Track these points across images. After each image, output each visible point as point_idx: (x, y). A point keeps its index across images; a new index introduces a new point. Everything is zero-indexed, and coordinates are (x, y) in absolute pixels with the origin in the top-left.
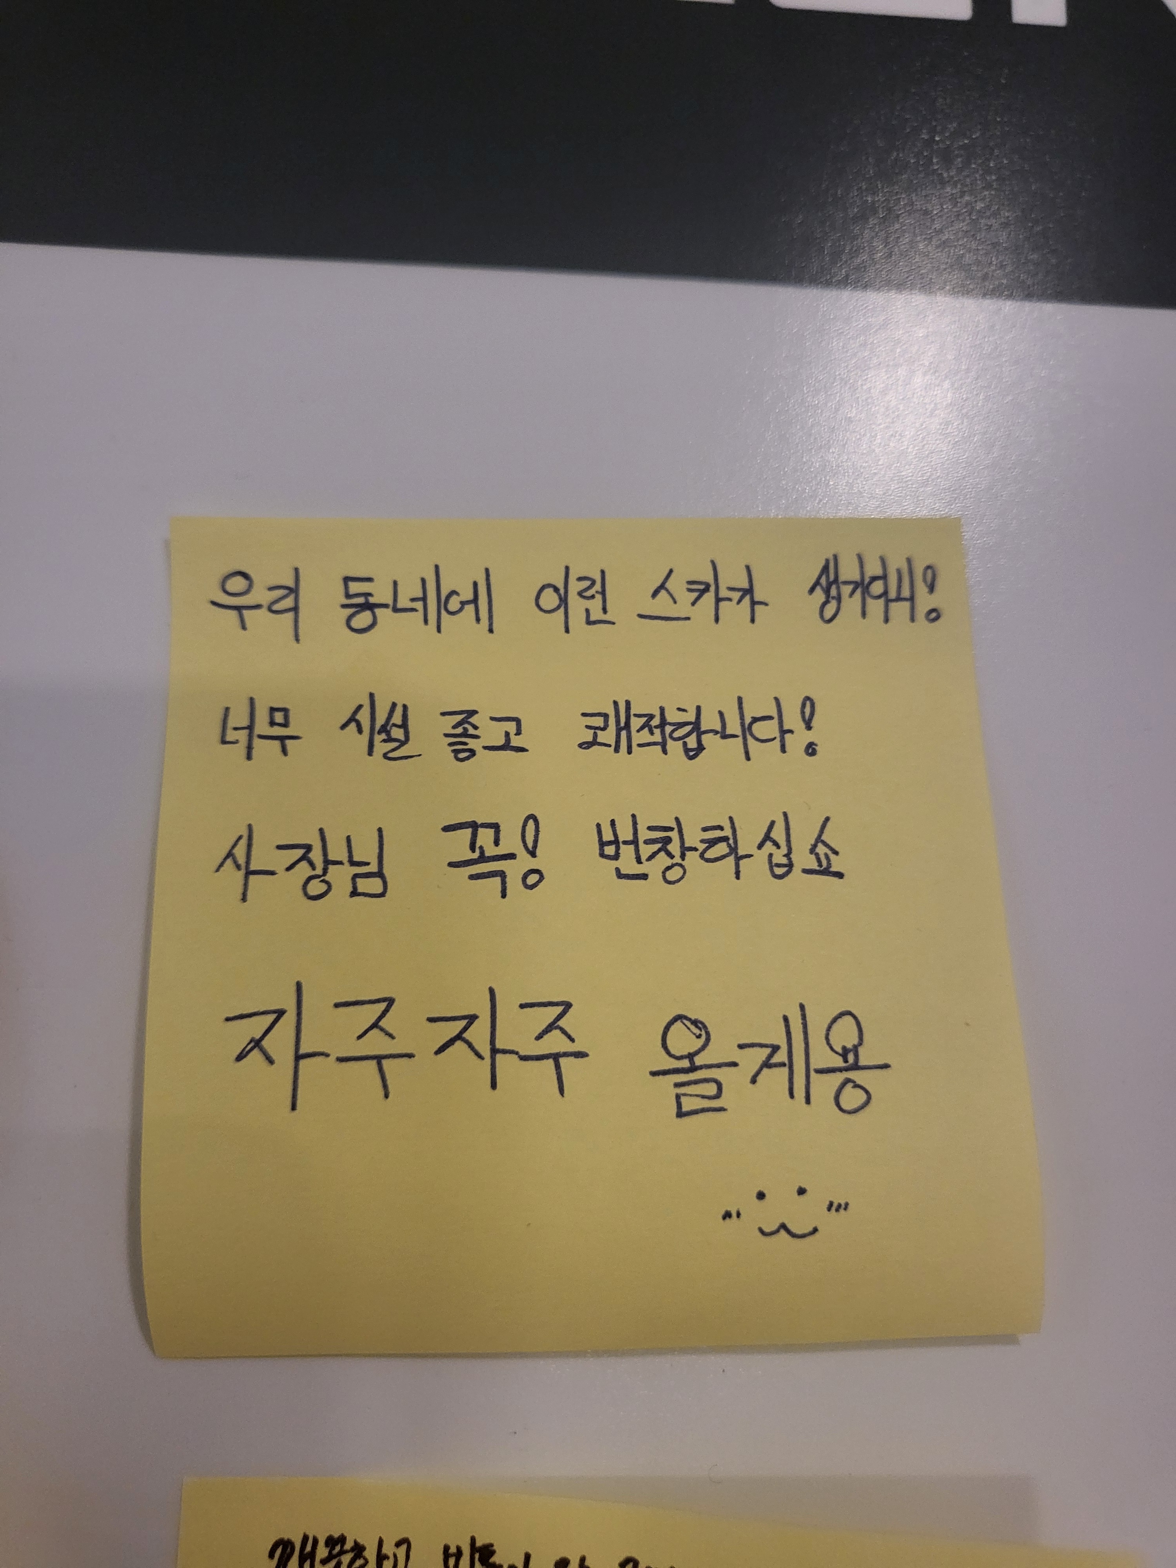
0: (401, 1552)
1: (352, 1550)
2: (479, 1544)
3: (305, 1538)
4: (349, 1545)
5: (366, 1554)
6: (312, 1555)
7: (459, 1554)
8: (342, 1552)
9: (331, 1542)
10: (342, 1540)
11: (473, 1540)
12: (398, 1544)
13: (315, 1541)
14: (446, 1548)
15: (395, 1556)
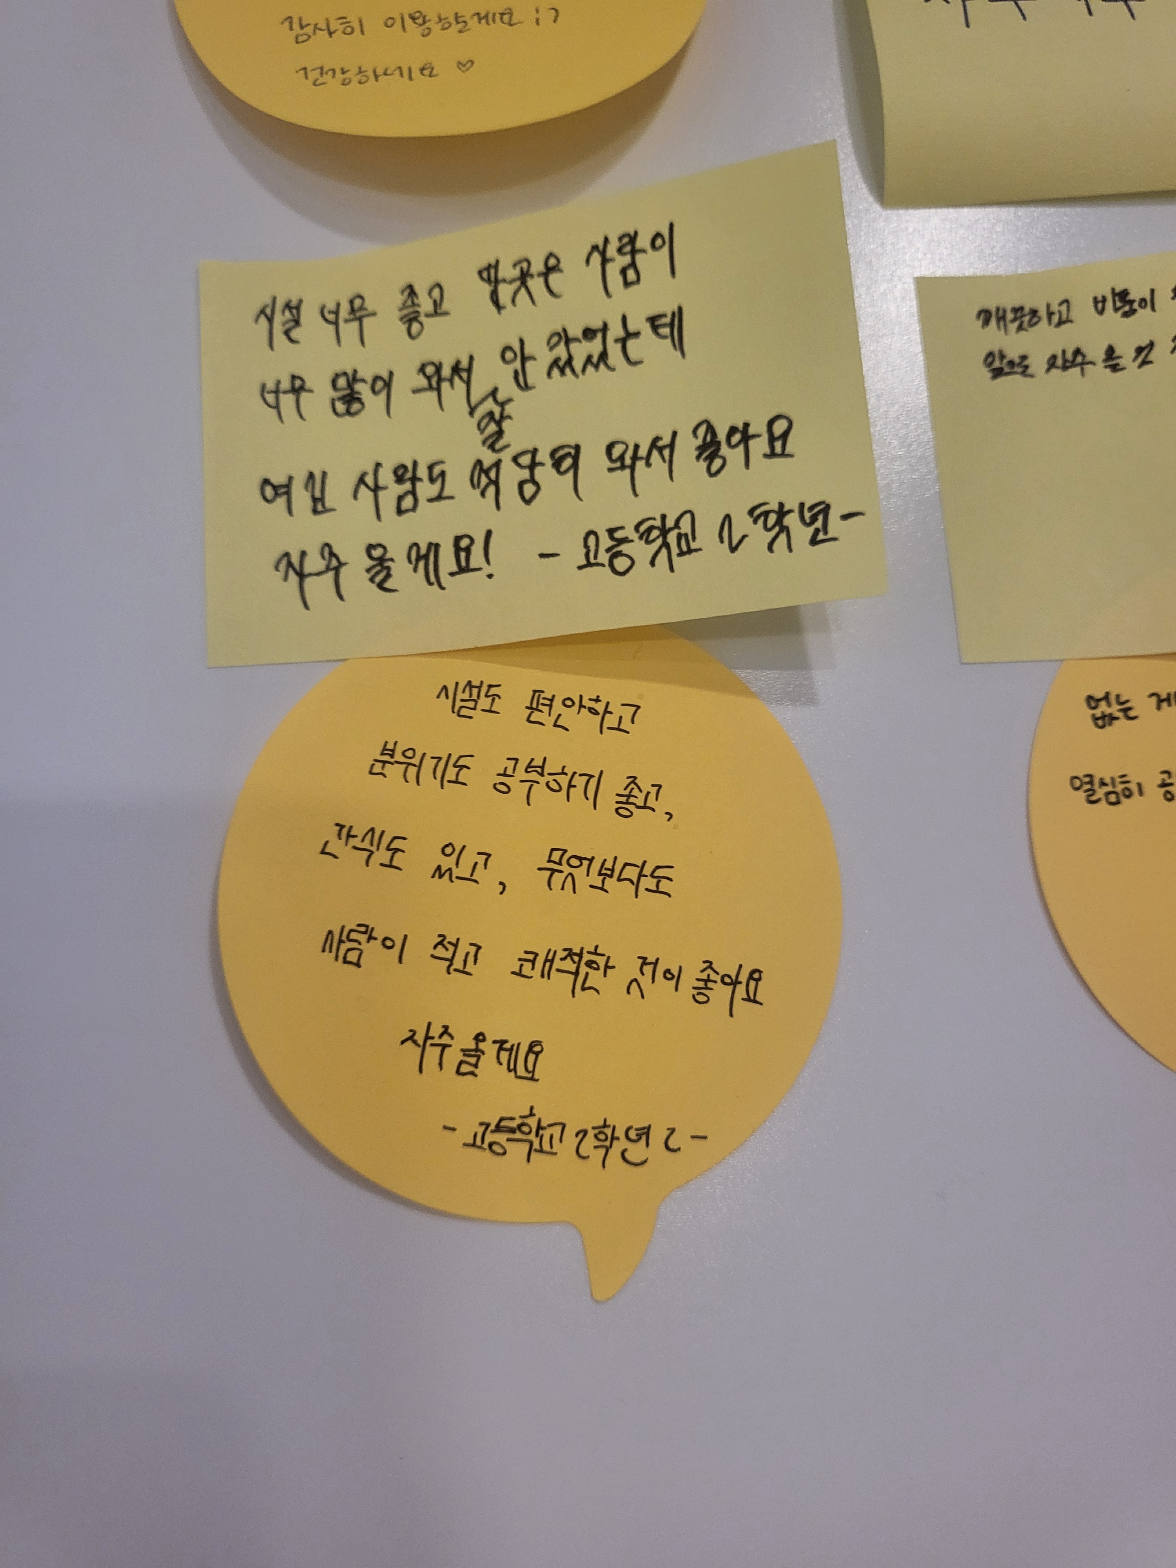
0: (1064, 308)
1: (1029, 314)
2: (1117, 290)
3: (998, 309)
4: (1027, 310)
5: (1039, 314)
6: (1003, 318)
7: (1104, 299)
8: (1022, 316)
9: (1015, 310)
10: (1021, 309)
11: (1113, 289)
12: (1061, 304)
13: (1004, 311)
14: (1095, 299)
15: (1060, 312)
